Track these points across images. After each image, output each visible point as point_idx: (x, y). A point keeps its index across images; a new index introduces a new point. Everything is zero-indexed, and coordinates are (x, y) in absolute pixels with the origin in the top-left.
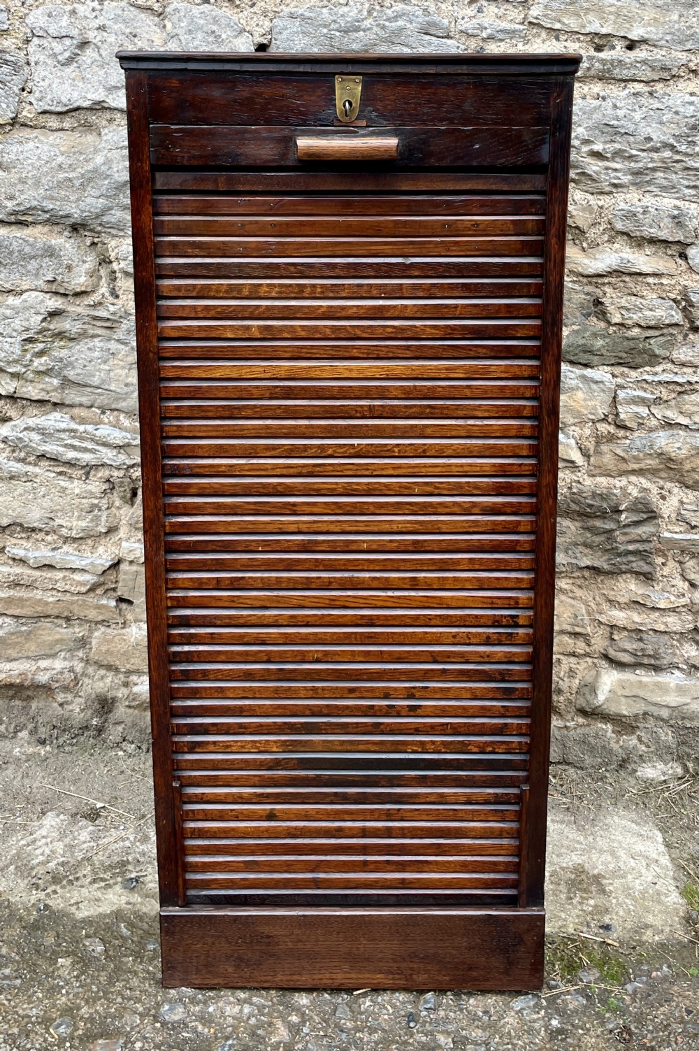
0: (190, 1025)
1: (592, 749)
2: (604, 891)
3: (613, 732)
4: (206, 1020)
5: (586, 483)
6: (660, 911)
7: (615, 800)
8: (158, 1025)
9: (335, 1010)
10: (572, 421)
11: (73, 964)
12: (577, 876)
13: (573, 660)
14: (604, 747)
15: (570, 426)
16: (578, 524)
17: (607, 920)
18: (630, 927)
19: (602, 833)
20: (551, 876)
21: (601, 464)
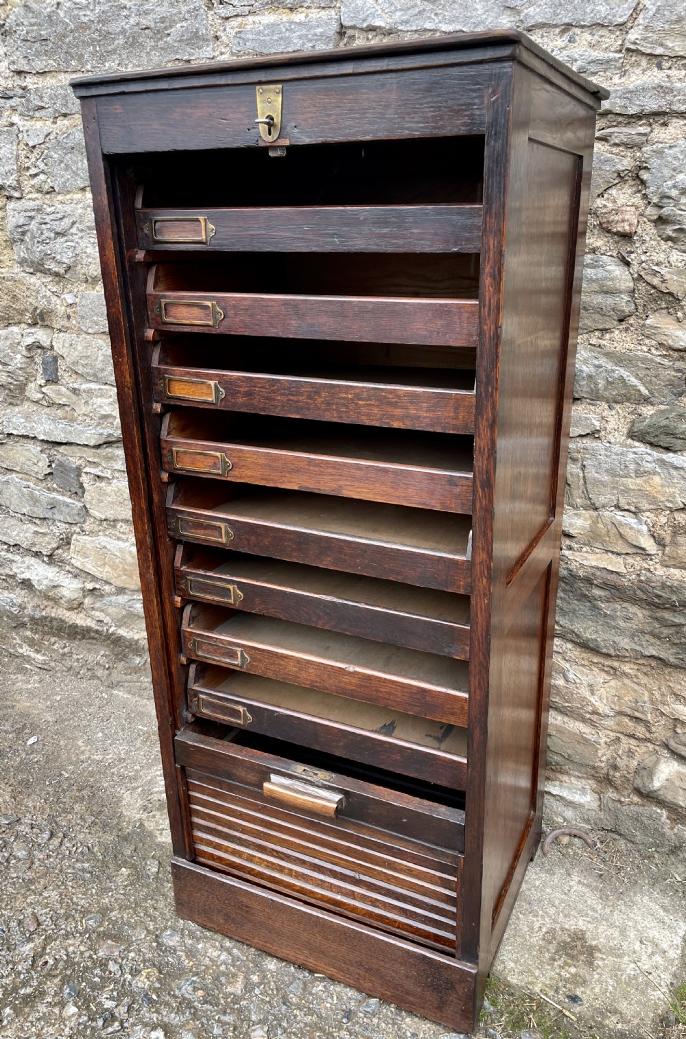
0: (178, 953)
1: (645, 828)
2: (590, 964)
3: (668, 818)
4: (191, 953)
5: (657, 573)
6: (639, 1002)
7: (655, 881)
8: (155, 944)
9: (292, 983)
10: (647, 506)
11: (129, 876)
12: (572, 941)
13: (632, 741)
14: (656, 830)
15: (644, 511)
16: (646, 613)
17: (578, 992)
18: (598, 1006)
19: (623, 908)
20: (547, 932)
21: (675, 555)
